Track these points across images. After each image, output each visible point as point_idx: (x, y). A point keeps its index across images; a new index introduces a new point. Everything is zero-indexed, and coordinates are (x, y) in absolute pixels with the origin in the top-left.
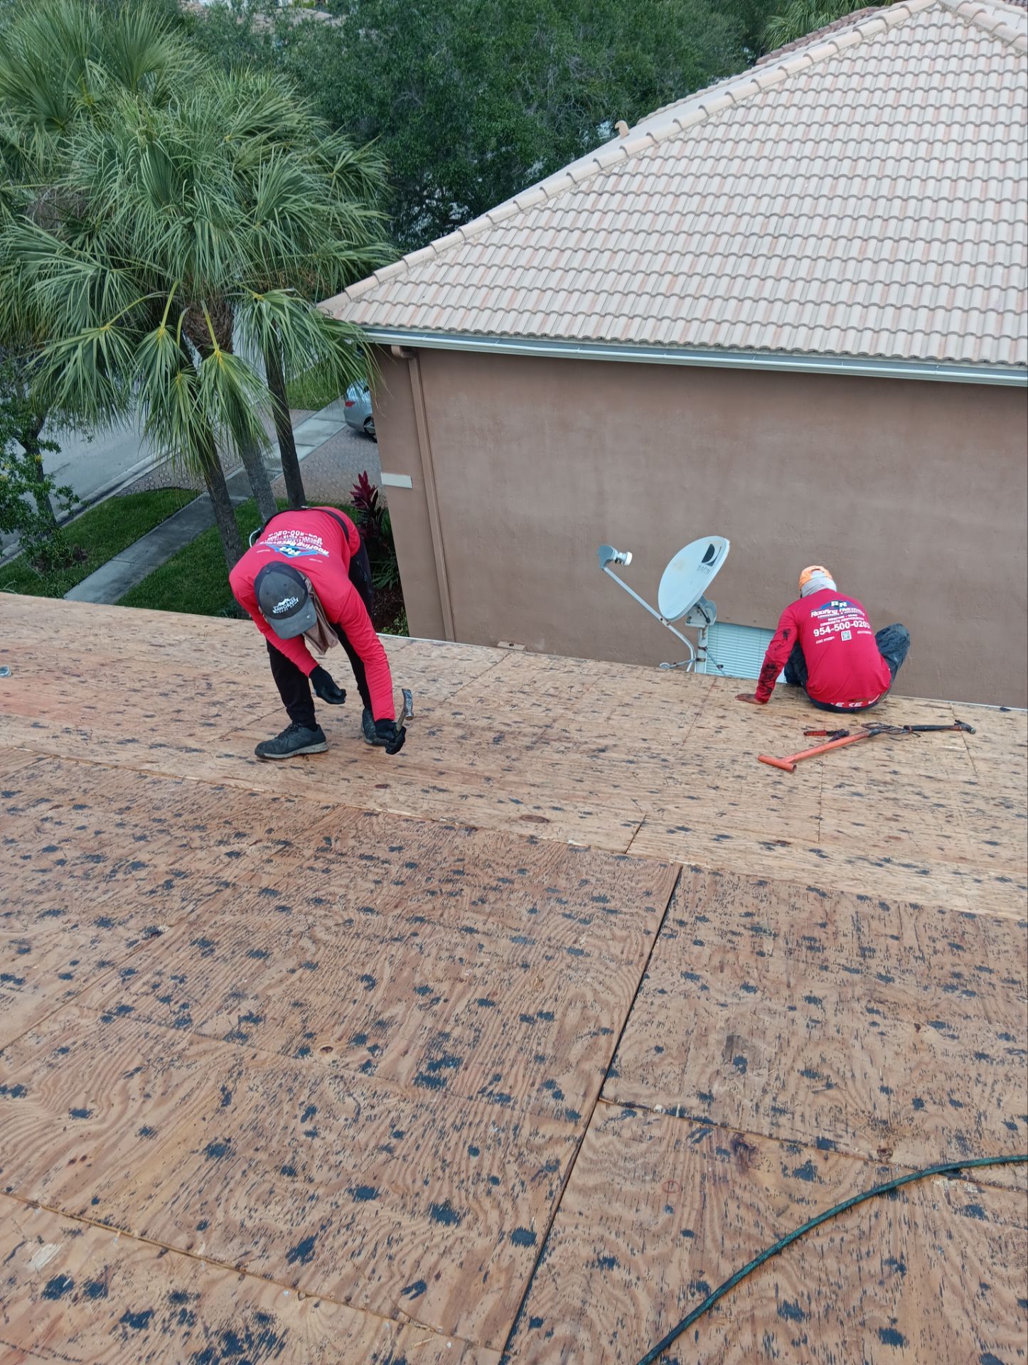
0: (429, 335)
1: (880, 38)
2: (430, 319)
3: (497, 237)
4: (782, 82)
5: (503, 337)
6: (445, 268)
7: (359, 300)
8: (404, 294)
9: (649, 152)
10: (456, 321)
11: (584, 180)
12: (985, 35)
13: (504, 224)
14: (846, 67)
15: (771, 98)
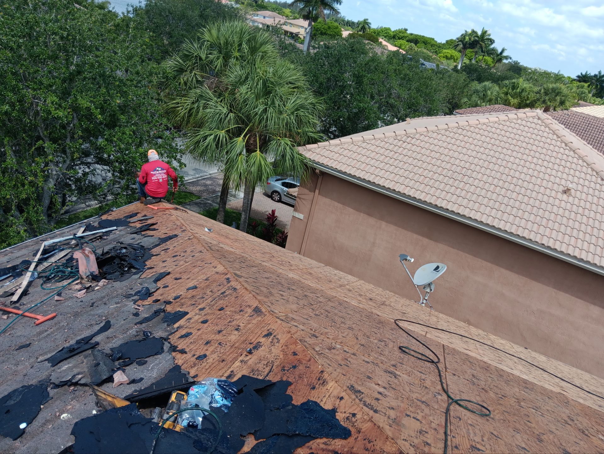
0: (331, 170)
1: (514, 121)
2: (334, 165)
3: (364, 145)
4: (477, 125)
5: (359, 179)
6: (343, 149)
7: (309, 150)
8: (327, 153)
9: (425, 134)
10: (343, 168)
11: (399, 135)
12: (551, 132)
13: (367, 141)
14: (501, 126)
15: (472, 129)
